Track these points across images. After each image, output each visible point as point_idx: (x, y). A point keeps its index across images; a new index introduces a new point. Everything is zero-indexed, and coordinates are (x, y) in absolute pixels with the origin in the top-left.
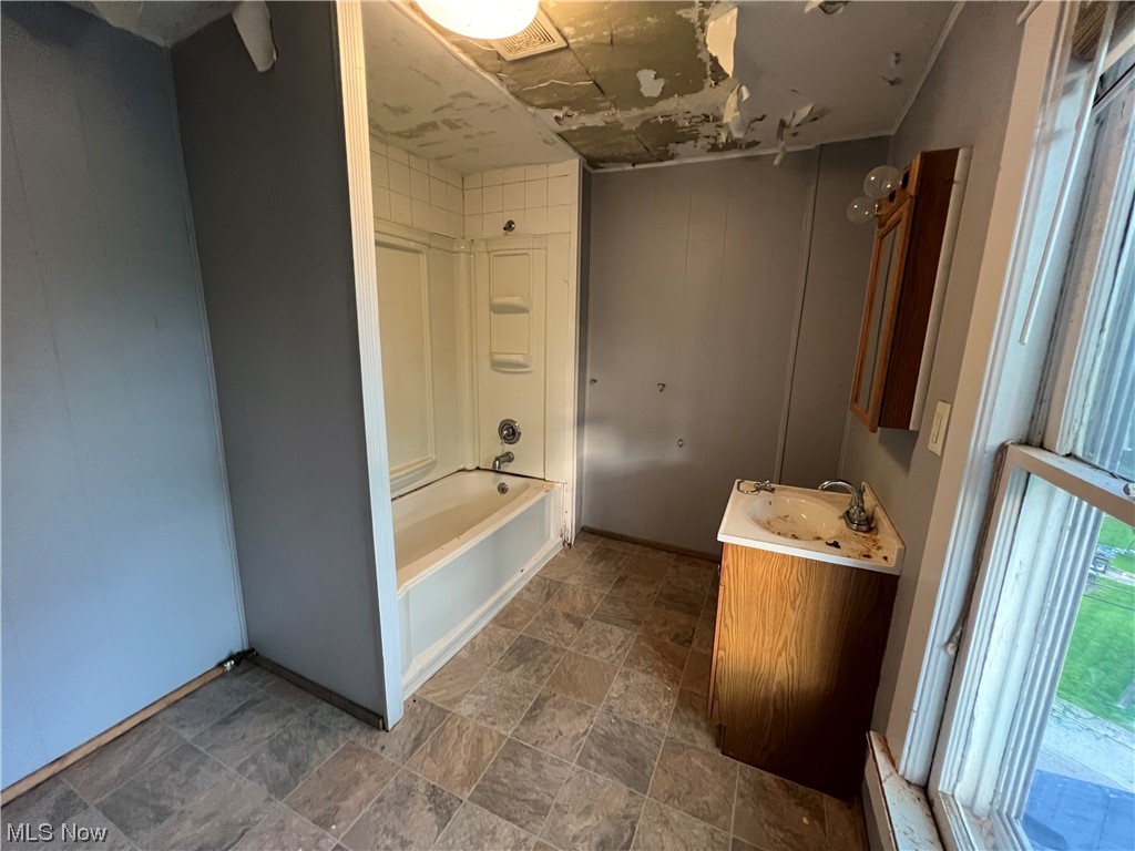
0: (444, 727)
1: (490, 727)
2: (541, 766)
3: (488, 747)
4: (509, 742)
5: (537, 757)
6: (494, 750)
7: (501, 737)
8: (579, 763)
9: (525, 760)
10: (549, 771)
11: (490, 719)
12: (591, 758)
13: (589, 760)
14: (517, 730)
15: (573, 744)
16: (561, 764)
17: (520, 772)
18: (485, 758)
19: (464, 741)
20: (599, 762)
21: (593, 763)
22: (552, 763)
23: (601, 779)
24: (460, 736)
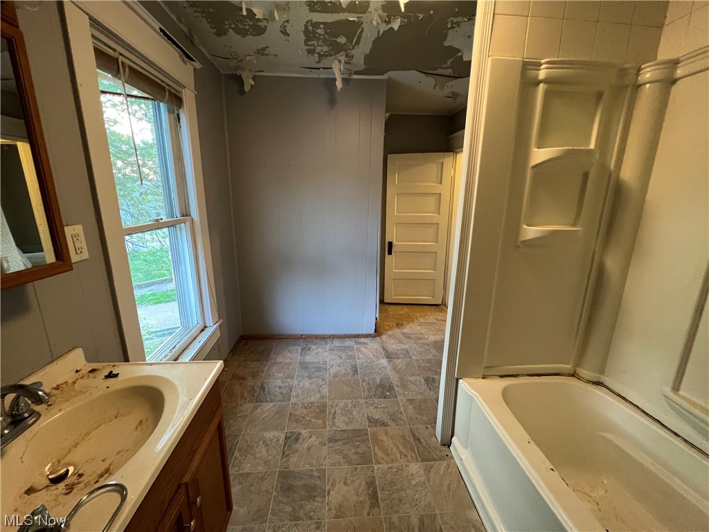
0: (414, 452)
1: (390, 465)
2: (344, 458)
3: (380, 454)
4: (371, 462)
5: (350, 462)
6: (375, 454)
7: (378, 463)
8: (324, 470)
9: (354, 457)
10: (338, 458)
11: (395, 470)
12: (318, 477)
13: (319, 474)
14: (372, 471)
15: (333, 480)
16: (333, 464)
17: (353, 450)
18: (376, 448)
19: (395, 450)
20: (312, 477)
21: (315, 474)
22: (339, 463)
23: (307, 467)
24: (400, 452)
